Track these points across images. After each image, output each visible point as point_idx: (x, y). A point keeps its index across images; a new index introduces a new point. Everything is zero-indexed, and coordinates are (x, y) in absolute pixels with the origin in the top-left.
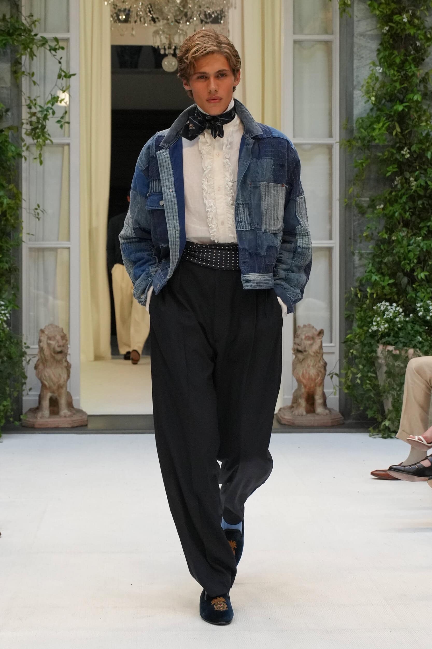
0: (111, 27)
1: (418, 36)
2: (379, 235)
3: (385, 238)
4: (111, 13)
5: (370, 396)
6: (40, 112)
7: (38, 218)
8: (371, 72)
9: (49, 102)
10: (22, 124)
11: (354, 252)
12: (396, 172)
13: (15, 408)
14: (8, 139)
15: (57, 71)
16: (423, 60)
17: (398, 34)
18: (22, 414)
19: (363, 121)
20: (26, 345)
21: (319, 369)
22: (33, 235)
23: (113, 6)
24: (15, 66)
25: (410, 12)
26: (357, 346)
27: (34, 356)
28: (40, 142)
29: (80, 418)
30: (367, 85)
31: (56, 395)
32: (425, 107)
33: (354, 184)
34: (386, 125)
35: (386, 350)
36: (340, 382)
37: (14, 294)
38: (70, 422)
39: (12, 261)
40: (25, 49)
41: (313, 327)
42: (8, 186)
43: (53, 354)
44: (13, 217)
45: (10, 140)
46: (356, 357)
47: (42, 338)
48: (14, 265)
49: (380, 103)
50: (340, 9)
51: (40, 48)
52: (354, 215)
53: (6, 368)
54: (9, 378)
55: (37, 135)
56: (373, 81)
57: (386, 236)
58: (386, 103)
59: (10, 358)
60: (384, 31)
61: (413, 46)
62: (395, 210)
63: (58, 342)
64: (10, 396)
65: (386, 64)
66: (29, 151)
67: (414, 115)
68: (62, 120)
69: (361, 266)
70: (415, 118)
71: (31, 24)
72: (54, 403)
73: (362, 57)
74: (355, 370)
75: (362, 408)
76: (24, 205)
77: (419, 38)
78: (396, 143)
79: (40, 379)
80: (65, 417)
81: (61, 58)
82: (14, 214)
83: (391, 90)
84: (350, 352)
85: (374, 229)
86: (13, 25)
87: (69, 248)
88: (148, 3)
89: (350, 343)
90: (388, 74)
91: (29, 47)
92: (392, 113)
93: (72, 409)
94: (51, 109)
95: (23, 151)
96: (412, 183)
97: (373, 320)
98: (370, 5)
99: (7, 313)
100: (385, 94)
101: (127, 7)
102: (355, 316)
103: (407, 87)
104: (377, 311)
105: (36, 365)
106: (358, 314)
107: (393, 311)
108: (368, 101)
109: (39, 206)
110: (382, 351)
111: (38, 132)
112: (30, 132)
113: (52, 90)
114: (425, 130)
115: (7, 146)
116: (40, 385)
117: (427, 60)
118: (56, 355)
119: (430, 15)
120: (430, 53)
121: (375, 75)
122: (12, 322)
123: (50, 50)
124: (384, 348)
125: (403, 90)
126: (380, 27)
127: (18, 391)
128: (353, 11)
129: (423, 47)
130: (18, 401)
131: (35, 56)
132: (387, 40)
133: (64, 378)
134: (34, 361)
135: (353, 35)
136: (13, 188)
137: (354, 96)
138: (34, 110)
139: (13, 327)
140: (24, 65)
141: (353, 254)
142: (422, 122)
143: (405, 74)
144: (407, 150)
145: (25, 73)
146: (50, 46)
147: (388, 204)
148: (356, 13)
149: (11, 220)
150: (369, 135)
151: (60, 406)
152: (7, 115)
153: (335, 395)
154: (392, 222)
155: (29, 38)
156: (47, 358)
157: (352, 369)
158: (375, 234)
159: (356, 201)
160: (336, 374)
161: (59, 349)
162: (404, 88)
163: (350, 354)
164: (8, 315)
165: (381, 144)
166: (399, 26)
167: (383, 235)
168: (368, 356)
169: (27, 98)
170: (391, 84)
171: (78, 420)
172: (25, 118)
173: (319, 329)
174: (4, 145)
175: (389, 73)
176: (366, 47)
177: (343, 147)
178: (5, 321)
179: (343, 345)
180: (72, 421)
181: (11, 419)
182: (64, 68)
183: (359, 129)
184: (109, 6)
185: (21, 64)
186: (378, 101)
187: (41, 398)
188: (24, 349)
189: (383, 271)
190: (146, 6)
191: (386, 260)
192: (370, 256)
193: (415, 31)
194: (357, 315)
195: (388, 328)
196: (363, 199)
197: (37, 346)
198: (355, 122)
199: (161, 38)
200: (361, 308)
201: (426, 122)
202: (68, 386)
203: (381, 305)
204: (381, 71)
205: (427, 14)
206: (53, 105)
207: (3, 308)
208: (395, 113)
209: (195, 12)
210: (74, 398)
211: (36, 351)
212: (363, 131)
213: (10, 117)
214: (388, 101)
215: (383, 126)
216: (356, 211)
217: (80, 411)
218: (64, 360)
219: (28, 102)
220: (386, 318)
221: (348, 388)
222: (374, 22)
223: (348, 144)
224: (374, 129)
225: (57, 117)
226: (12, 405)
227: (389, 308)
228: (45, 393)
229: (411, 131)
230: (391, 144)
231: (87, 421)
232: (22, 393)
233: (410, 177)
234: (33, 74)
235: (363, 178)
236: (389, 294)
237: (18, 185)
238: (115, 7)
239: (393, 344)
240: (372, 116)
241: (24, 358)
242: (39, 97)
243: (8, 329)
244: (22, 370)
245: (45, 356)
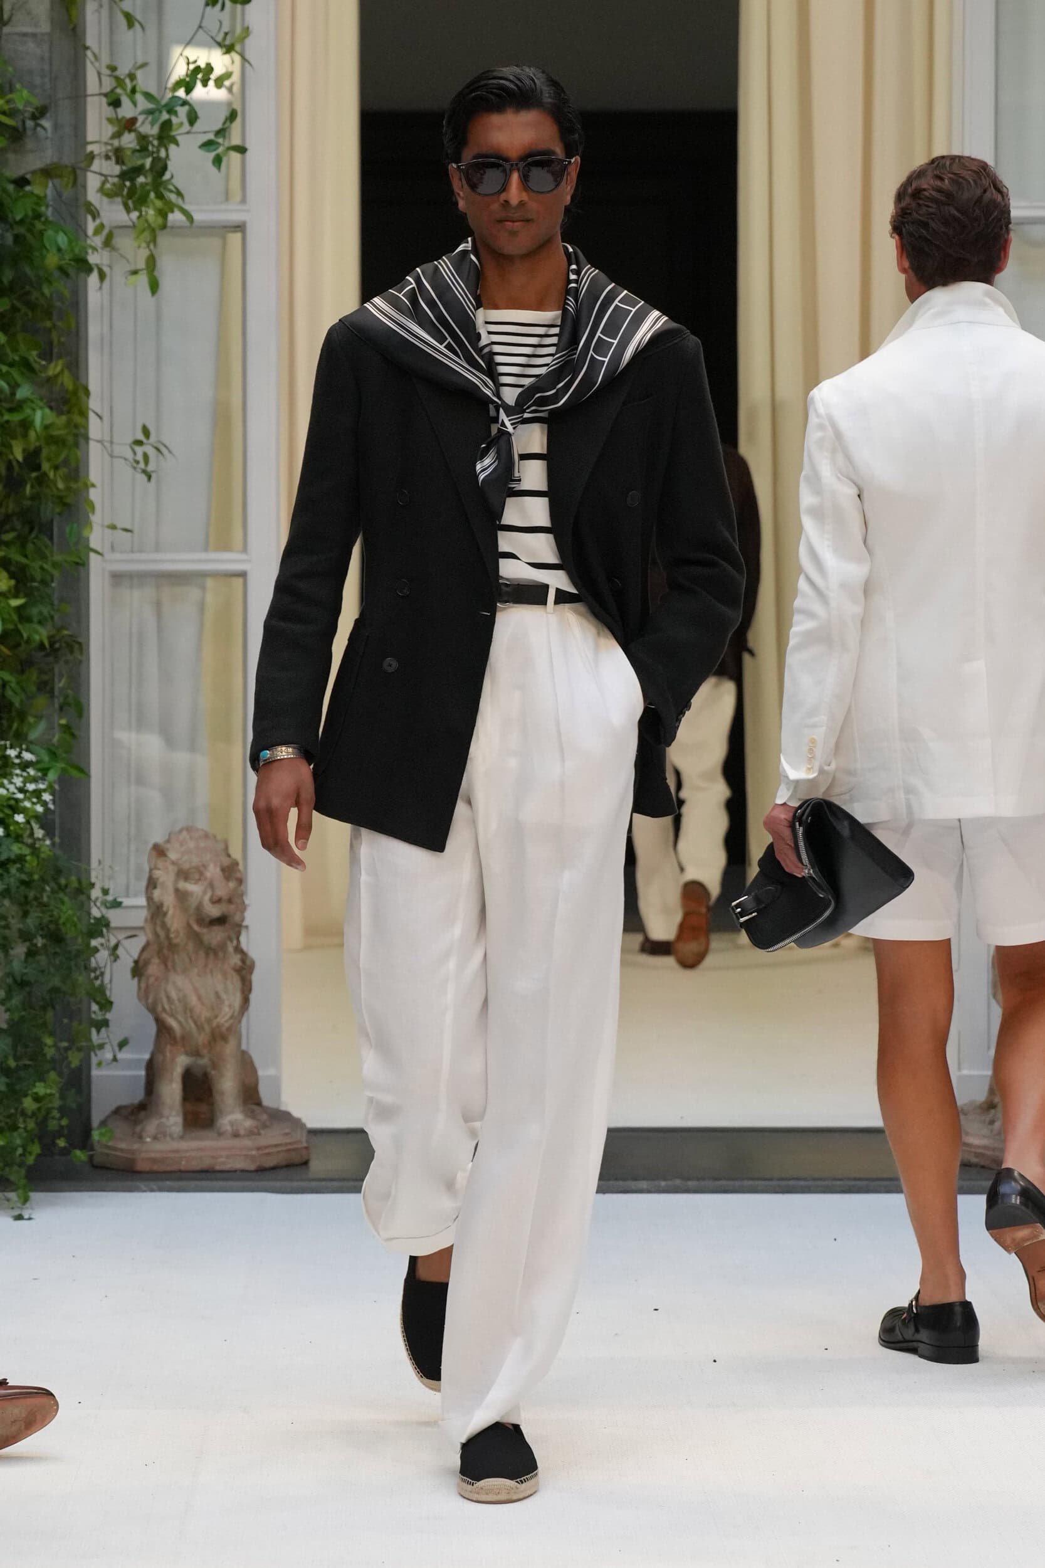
6: (149, 113)
7: (144, 472)
9: (178, 82)
10: (91, 157)
13: (74, 1106)
14: (43, 209)
18: (89, 1124)
20: (110, 898)
22: (125, 530)
27: (130, 933)
28: (147, 217)
29: (287, 1139)
31: (204, 1061)
37: (67, 729)
38: (254, 1153)
39: (56, 618)
42: (45, 368)
43: (196, 928)
44: (63, 471)
45: (49, 212)
47: (157, 873)
48: (66, 632)
53: (43, 971)
54: (54, 1008)
55: (137, 195)
59: (56, 937)
63: (211, 885)
64: (55, 1064)
66: (113, 249)
68: (220, 140)
72: (198, 1089)
76: (95, 428)
79: (152, 1010)
80: (236, 1135)
82: (66, 462)
87: (243, 575)
93: (257, 1108)
94: (185, 104)
95: (95, 249)
99: (45, 790)
105: (137, 962)
109: (146, 432)
111: (143, 185)
112: (114, 184)
113: (187, 42)
115: (41, 233)
116: (152, 1029)
118: (205, 931)
122: (57, 821)
127: (80, 1049)
130: (79, 1083)
133: (230, 1006)
134: (131, 950)
136: (62, 370)
138: (127, 110)
139: (60, 837)
149: (55, 483)
151: (217, 1097)
152: (39, 129)
156: (175, 941)
161: (214, 911)
164: (47, 797)
169: (108, 72)
171: (276, 1146)
172: (96, 138)
174: (30, 230)
178: (37, 817)
180: (258, 1149)
181: (61, 1143)
187: (153, 1072)
188: (99, 911)
197: (142, 901)
202: (244, 1032)
206: (190, 91)
207: (32, 772)
210: (264, 1073)
211: (139, 918)
213: (49, 134)
217: (282, 1117)
218: (231, 949)
219: (108, 84)
225: (205, 133)
226: (63, 1095)
228: (168, 1054)
231: (307, 1148)
232: (92, 1055)
237: (76, 364)
241: (99, 941)
242: (144, 65)
243: (48, 842)
244: (96, 978)
245: (168, 931)
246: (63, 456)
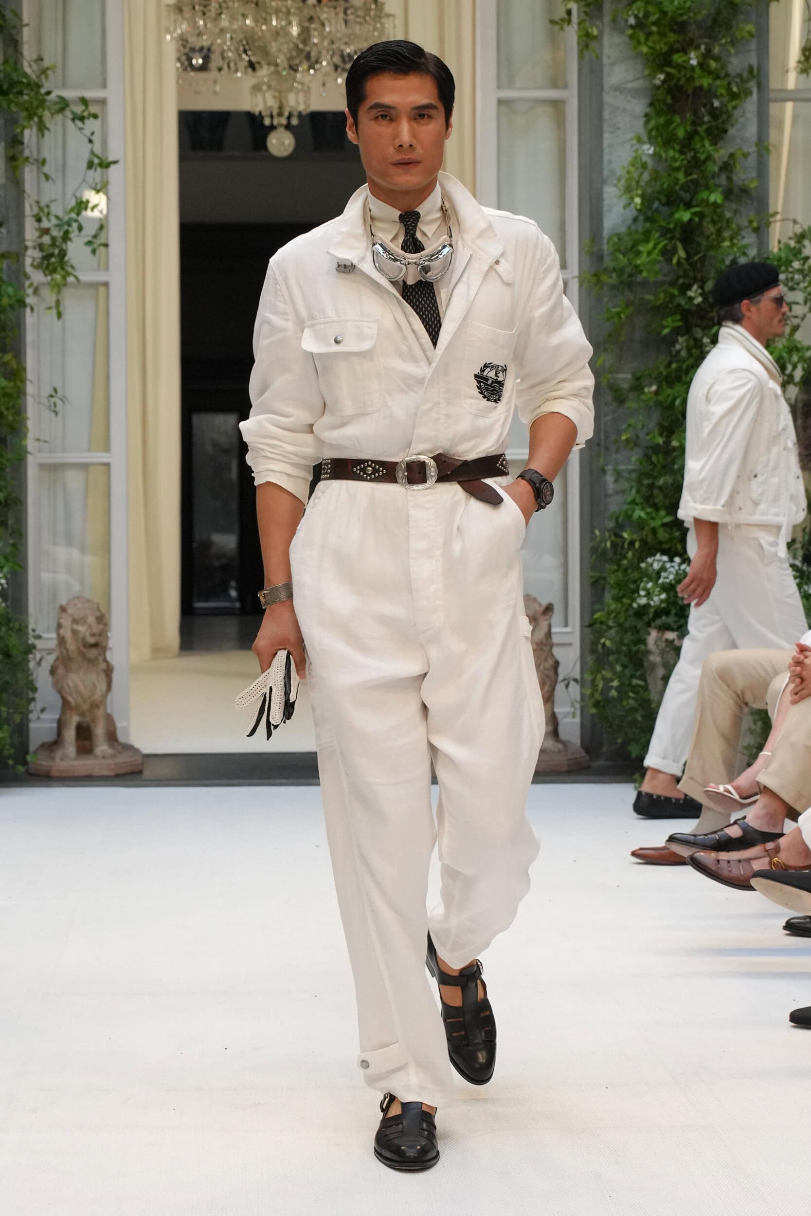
0: (178, 78)
1: (716, 90)
2: (648, 437)
3: (658, 445)
4: (179, 55)
5: (636, 720)
6: (57, 226)
7: (54, 411)
8: (634, 154)
9: (72, 210)
10: (26, 248)
11: (606, 468)
12: (679, 327)
13: (17, 743)
15: (86, 156)
16: (725, 131)
17: (682, 86)
18: (27, 752)
19: (620, 239)
20: (36, 634)
21: (547, 673)
22: (45, 441)
23: (180, 43)
24: (13, 147)
25: (703, 47)
26: (612, 632)
27: (47, 652)
28: (56, 279)
29: (132, 759)
30: (627, 176)
31: (87, 719)
32: (728, 214)
33: (606, 350)
34: (660, 247)
35: (664, 639)
36: (582, 696)
37: (14, 545)
38: (113, 767)
39: (9, 487)
40: (30, 117)
41: (535, 600)
44: (13, 411)
45: (4, 277)
46: (608, 652)
47: (63, 621)
49: (649, 207)
50: (578, 43)
51: (55, 116)
52: (606, 404)
54: (6, 691)
55: (51, 268)
56: (637, 169)
57: (660, 440)
58: (662, 208)
59: (8, 655)
60: (657, 82)
61: (708, 107)
62: (676, 395)
63: (90, 627)
64: (8, 721)
65: (659, 139)
66: (39, 296)
67: (709, 229)
68: (94, 240)
69: (617, 493)
70: (712, 234)
71: (41, 74)
72: (84, 734)
73: (619, 128)
74: (607, 674)
75: (620, 741)
76: (30, 389)
77: (718, 93)
78: (678, 278)
79: (60, 692)
80: (104, 757)
81: (93, 134)
82: (13, 406)
83: (668, 185)
84: (600, 643)
85: (640, 427)
86: (7, 75)
87: (107, 465)
88: (241, 36)
89: (600, 628)
90: (664, 156)
91: (36, 114)
92: (672, 226)
93: (116, 744)
94: (76, 221)
95: (28, 296)
96: (706, 346)
97: (638, 586)
98: (631, 37)
100: (658, 193)
101: (206, 44)
102: (608, 579)
103: (697, 180)
104: (646, 570)
105: (52, 667)
106: (613, 576)
107: (674, 572)
108: (630, 204)
109: (55, 390)
110: (656, 642)
111: (53, 263)
112: (39, 262)
113: (77, 189)
114: (729, 254)
116: (59, 702)
117: (732, 132)
118: (87, 651)
119: (737, 54)
120: (737, 120)
121: (641, 159)
122: (10, 595)
123: (73, 120)
124: (660, 635)
125: (689, 183)
126: (649, 75)
127: (21, 713)
128: (601, 47)
129: (725, 110)
130: (21, 730)
131: (48, 129)
132: (661, 98)
133: (101, 689)
134: (49, 661)
135: (602, 89)
136: (11, 360)
137: (605, 195)
138: (45, 224)
139: (12, 603)
140: (28, 146)
141: (604, 471)
142: (724, 240)
143: (695, 157)
144: (697, 290)
145: (31, 160)
146: (73, 112)
147: (664, 384)
148: (607, 50)
149: (7, 416)
150: (630, 264)
151: (94, 738)
153: (574, 716)
154: (671, 415)
155: (37, 99)
156: (72, 656)
157: (604, 672)
158: (642, 435)
159: (608, 381)
160: (575, 680)
161: (91, 640)
162: (692, 181)
163: (600, 647)
164: (3, 581)
165: (652, 279)
166: (683, 73)
167: (654, 437)
168: (630, 650)
169: (34, 204)
170: (670, 175)
171: (126, 763)
172: (30, 238)
173: (544, 602)
175: (666, 156)
176: (624, 110)
177: (585, 285)
179: (588, 631)
180: (116, 764)
181: (11, 762)
182: (97, 149)
183: (613, 253)
184: (174, 42)
185: (22, 143)
186: (646, 204)
187: (61, 725)
188: (31, 641)
189: (657, 500)
190: (238, 43)
191: (661, 482)
192: (634, 476)
193: (711, 81)
194: (611, 578)
195: (666, 601)
196: (621, 376)
197: (54, 635)
198: (605, 241)
199: (264, 98)
200: (619, 565)
201: (731, 240)
203: (654, 560)
204: (651, 151)
205: (732, 51)
206: (78, 214)
208: (676, 225)
209: (324, 52)
210: (120, 724)
211: (53, 644)
212: (620, 256)
214: (663, 205)
215: (654, 247)
216: (608, 397)
217: (129, 748)
218: (101, 659)
219: (36, 210)
220: (663, 584)
221: (597, 704)
222: (640, 67)
223: (594, 280)
224: (639, 253)
226: (11, 737)
227: (668, 565)
228: (68, 715)
229: (704, 257)
230: (669, 279)
231: (142, 764)
232: (27, 716)
233: (702, 337)
234: (44, 162)
235: (622, 339)
236: (666, 542)
237: (19, 353)
238: (185, 43)
239: (675, 627)
240: (636, 231)
241: (31, 656)
242: (54, 201)
243: (3, 605)
244: (28, 676)
245: (67, 650)
246: (11, 403)
